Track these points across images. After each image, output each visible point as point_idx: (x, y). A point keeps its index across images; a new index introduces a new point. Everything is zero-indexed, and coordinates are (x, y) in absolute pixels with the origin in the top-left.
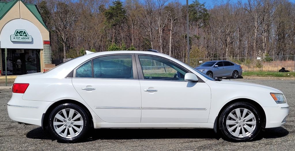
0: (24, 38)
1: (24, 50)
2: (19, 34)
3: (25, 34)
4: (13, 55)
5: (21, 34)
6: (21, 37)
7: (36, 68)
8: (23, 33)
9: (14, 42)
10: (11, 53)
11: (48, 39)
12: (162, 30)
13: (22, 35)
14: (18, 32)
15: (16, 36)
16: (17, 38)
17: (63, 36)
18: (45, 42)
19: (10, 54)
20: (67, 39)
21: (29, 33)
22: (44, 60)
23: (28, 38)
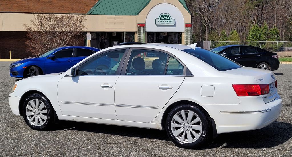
0: (168, 22)
1: (167, 33)
2: (163, 18)
3: (168, 18)
4: (158, 38)
6: (165, 20)
8: (167, 16)
9: (158, 26)
10: (156, 36)
11: (190, 22)
13: (165, 19)
14: (162, 16)
15: (160, 19)
16: (161, 22)
17: (206, 18)
18: (187, 25)
19: (155, 37)
20: (209, 21)
21: (172, 16)
22: (185, 42)
23: (171, 22)
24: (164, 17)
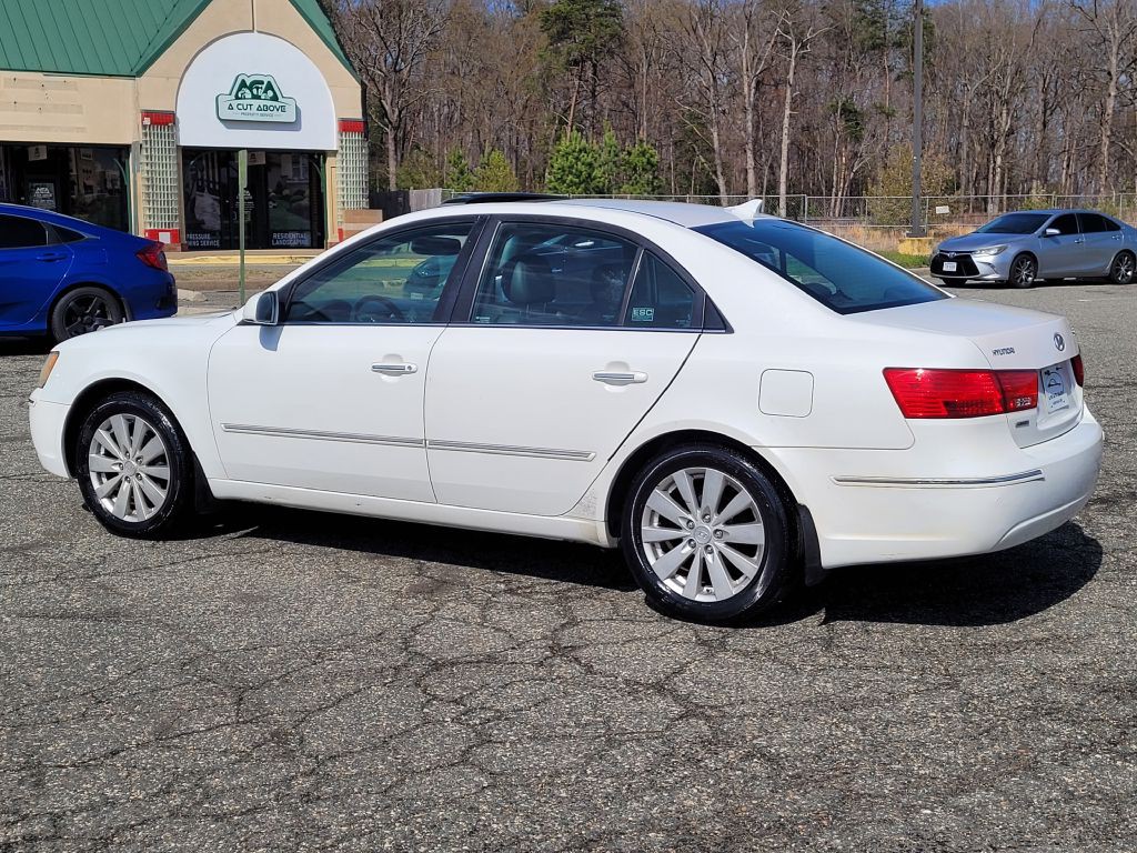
0: (267, 108)
1: (264, 153)
2: (248, 91)
3: (270, 93)
4: (224, 170)
5: (255, 91)
6: (256, 103)
7: (308, 222)
8: (264, 86)
9: (229, 123)
10: (216, 165)
11: (357, 114)
12: (753, 85)
13: (259, 97)
14: (243, 84)
15: (237, 98)
16: (240, 107)
17: (389, 102)
18: (346, 126)
19: (213, 167)
20: (400, 112)
21: (285, 87)
22: (340, 193)
23: (283, 109)
24: (251, 89)
